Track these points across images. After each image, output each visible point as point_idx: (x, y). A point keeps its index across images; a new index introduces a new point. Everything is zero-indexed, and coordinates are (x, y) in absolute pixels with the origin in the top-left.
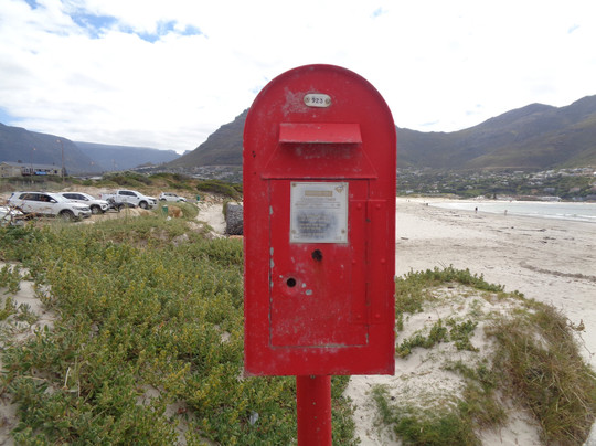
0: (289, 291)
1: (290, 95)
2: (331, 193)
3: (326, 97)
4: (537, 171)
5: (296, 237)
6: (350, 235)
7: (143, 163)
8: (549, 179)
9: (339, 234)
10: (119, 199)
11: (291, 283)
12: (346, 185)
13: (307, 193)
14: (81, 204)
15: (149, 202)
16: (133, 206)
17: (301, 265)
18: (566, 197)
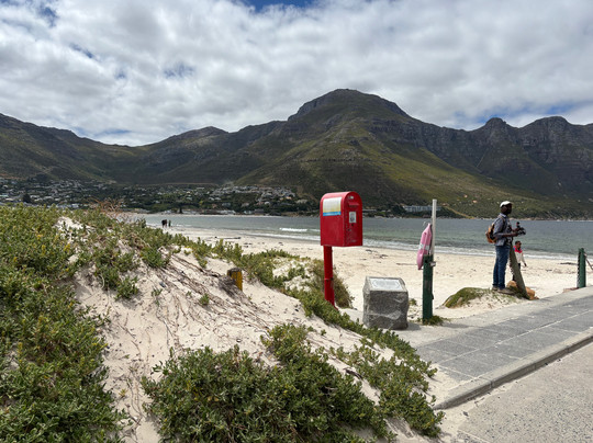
4: (216, 188)
8: (226, 195)
18: (240, 211)
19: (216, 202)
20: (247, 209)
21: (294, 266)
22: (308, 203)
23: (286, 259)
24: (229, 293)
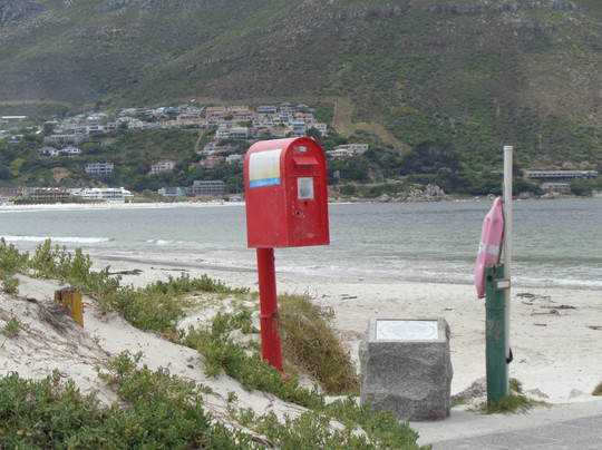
0: (298, 216)
1: (295, 147)
2: (308, 181)
3: (305, 148)
9: (311, 195)
11: (299, 213)
13: (302, 181)
17: (301, 207)
19: (64, 162)
20: (167, 180)
21: (229, 310)
22: (370, 154)
23: (214, 296)
24: (57, 327)
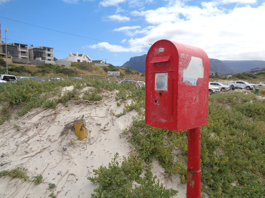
0: (155, 103)
1: (156, 50)
2: (164, 76)
3: (163, 49)
5: (156, 89)
6: (168, 88)
7: (254, 68)
9: (165, 88)
10: (235, 85)
11: (156, 101)
12: (167, 74)
13: (159, 76)
14: (217, 87)
15: (251, 87)
16: (241, 89)
17: (157, 96)
